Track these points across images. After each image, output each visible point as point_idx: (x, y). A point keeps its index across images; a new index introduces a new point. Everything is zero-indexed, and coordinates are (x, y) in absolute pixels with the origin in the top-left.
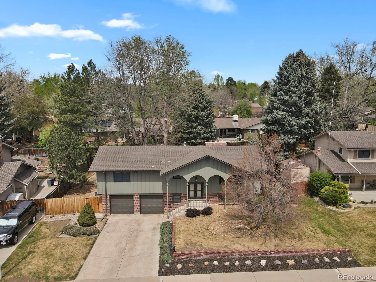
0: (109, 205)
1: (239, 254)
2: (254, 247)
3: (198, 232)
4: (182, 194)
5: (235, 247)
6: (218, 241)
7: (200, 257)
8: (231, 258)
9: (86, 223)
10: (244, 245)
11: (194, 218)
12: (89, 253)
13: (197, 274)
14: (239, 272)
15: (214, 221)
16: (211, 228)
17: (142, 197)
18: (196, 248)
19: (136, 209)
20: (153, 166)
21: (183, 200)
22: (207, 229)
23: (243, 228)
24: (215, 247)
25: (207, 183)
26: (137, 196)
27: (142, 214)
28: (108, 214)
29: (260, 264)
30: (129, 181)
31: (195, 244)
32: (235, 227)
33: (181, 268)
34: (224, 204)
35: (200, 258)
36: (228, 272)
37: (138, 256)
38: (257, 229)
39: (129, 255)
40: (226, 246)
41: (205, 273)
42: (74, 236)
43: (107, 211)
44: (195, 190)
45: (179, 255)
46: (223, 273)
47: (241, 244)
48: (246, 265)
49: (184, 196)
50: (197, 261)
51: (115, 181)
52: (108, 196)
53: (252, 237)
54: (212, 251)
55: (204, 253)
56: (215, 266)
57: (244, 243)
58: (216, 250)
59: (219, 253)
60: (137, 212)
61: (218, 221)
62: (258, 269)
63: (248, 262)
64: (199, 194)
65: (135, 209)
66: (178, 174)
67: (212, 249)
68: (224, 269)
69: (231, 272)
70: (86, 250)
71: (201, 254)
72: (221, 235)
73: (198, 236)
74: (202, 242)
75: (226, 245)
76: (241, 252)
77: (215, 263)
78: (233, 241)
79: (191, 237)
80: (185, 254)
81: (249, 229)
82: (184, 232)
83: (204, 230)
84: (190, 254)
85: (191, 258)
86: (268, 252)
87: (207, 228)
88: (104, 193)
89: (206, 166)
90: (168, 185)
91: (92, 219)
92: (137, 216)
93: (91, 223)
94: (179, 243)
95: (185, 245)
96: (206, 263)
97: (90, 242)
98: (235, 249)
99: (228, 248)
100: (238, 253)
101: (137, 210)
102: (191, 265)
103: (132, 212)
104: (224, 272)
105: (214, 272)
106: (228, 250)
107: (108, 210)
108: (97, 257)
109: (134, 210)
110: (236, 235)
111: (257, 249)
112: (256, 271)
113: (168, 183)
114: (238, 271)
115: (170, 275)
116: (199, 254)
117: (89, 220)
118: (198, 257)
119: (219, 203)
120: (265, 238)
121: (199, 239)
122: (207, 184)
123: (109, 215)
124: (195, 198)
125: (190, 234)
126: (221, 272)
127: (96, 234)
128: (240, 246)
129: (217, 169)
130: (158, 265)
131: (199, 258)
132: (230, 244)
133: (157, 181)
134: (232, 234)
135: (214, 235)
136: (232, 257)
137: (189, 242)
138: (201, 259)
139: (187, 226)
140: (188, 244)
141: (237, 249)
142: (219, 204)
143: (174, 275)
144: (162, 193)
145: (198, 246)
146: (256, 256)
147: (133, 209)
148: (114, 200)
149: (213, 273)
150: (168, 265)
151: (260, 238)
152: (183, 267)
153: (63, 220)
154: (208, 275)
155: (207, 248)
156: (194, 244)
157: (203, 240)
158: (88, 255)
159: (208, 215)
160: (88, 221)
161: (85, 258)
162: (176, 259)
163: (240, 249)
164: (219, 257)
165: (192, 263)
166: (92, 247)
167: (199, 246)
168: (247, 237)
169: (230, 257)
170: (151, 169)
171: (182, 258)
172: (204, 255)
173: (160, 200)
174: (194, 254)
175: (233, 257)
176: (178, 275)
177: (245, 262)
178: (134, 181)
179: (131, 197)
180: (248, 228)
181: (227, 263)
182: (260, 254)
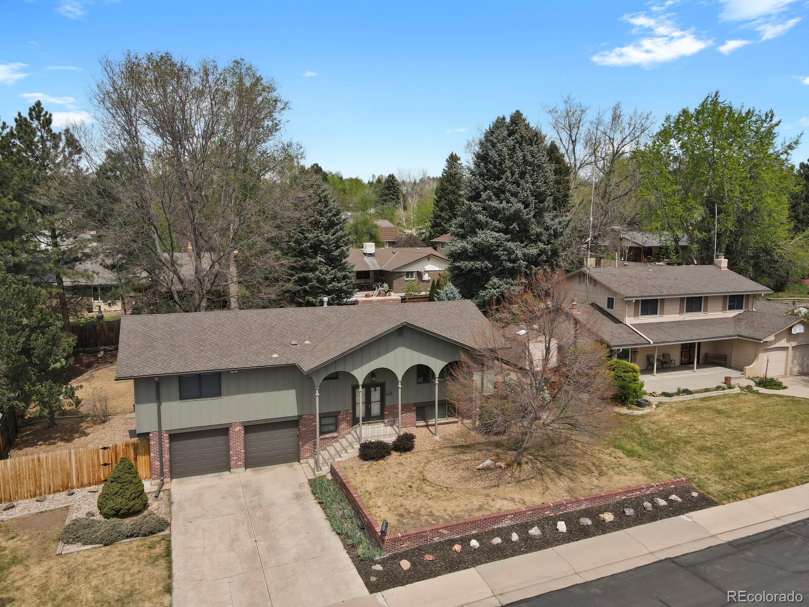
1: (511, 519)
2: (534, 501)
4: (340, 412)
5: (498, 506)
6: (458, 498)
7: (438, 538)
8: (498, 528)
10: (513, 500)
12: (170, 576)
13: (450, 572)
14: (527, 552)
15: (429, 462)
16: (430, 476)
17: (250, 428)
18: (423, 521)
19: (237, 458)
20: (275, 356)
21: (343, 426)
22: (424, 480)
23: (493, 466)
24: (460, 512)
25: (400, 383)
26: (238, 429)
27: (249, 470)
28: (165, 480)
29: (557, 530)
30: (218, 394)
31: (418, 512)
32: (477, 467)
33: (410, 568)
34: (427, 426)
35: (437, 541)
36: (506, 557)
37: (296, 560)
38: (519, 464)
39: (273, 562)
40: (481, 508)
41: (465, 569)
42: (106, 545)
43: (162, 474)
44: (368, 402)
45: (396, 540)
46: (498, 561)
47: (506, 499)
48: (532, 538)
49: (344, 416)
50: (435, 548)
51: (182, 397)
52: (166, 435)
53: (518, 482)
54: (461, 521)
55: (445, 528)
56: (475, 550)
57: (511, 496)
58: (467, 517)
59: (474, 523)
60: (238, 466)
61: (435, 459)
62: (558, 541)
63: (535, 531)
64: (376, 409)
65: (233, 458)
66: (340, 369)
67: (457, 517)
68: (497, 553)
69: (513, 555)
70: (159, 571)
71: (440, 530)
72: (458, 485)
73: (414, 496)
74: (429, 507)
75: (479, 505)
76: (516, 514)
77: (474, 543)
78: (487, 495)
79: (399, 500)
80: (409, 537)
81: (505, 468)
82: (378, 493)
83: (419, 482)
84: (419, 535)
85: (421, 542)
86: (562, 505)
87: (422, 478)
88: (155, 428)
89: (399, 346)
90: (317, 394)
91: (138, 497)
92: (240, 476)
93: (138, 505)
94: (382, 516)
95: (397, 518)
96: (457, 547)
97: (159, 549)
98: (500, 509)
99: (487, 510)
100: (509, 516)
102: (428, 557)
103: (227, 467)
104: (500, 558)
105: (482, 563)
106: (489, 513)
107: (166, 470)
108: (197, 582)
109: (232, 463)
110: (487, 483)
111: (540, 503)
112: (556, 545)
113: (317, 391)
114: (524, 552)
115: (394, 587)
116: (436, 531)
117: (134, 499)
118: (435, 538)
119: (417, 425)
120: (542, 480)
121: (420, 502)
122: (400, 386)
123: (167, 482)
124: (369, 418)
125: (395, 495)
126: (494, 560)
127: (163, 530)
128: (506, 502)
129: (419, 350)
130: (354, 571)
132: (486, 501)
133: (285, 388)
134: (479, 482)
135: (445, 489)
136: (498, 526)
137: (401, 510)
138: (440, 542)
140: (401, 515)
141: (505, 508)
142: (417, 427)
143: (403, 585)
144: (296, 414)
145: (427, 517)
146: (540, 516)
148: (180, 444)
149: (480, 564)
150: (378, 567)
151: (534, 481)
152: (413, 564)
153: (46, 511)
154: (472, 571)
155: (447, 517)
156: (414, 513)
157: (427, 501)
158: (172, 581)
160: (132, 503)
161: (169, 590)
162: (389, 552)
163: (510, 508)
164: (474, 532)
165: (429, 553)
166: (170, 562)
167: (427, 515)
168: (509, 483)
169: (496, 527)
170: (271, 361)
171: (403, 546)
172: (446, 532)
173: (290, 432)
174: (426, 534)
175: (500, 526)
176: (412, 583)
177: (528, 532)
178: (229, 394)
179: (223, 431)
180: (503, 465)
181: (497, 540)
182: (549, 512)
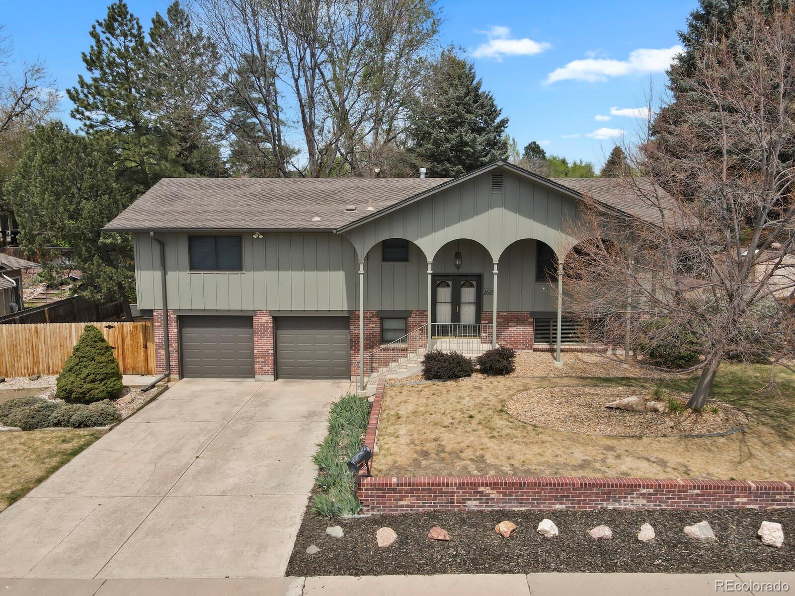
0: (174, 345)
1: (648, 497)
2: (711, 471)
3: (468, 419)
4: (410, 312)
5: (624, 468)
6: (547, 445)
7: (477, 503)
8: (615, 510)
9: (81, 391)
10: (663, 463)
11: (450, 383)
13: (468, 571)
14: (667, 570)
16: (511, 407)
17: (281, 321)
18: (458, 468)
19: (263, 360)
20: (317, 219)
21: (415, 333)
22: (502, 411)
23: (641, 408)
24: (538, 464)
25: (496, 267)
26: (264, 319)
28: (172, 376)
29: (759, 538)
30: (237, 266)
31: (456, 454)
32: (608, 405)
33: (391, 546)
34: (552, 351)
35: (476, 509)
36: (611, 568)
38: (698, 411)
39: (189, 490)
40: (585, 465)
41: (504, 572)
42: (24, 429)
44: (456, 302)
45: (386, 489)
46: (587, 575)
47: (648, 460)
48: (692, 544)
50: (463, 519)
51: (194, 266)
52: (173, 317)
53: (686, 437)
54: (531, 479)
55: (494, 485)
56: (545, 540)
57: (661, 456)
58: (547, 475)
59: (559, 489)
60: (265, 373)
62: (755, 561)
63: (701, 531)
64: (468, 314)
65: (258, 360)
66: (397, 233)
67: (528, 471)
68: (593, 556)
69: (628, 569)
71: (481, 489)
72: (558, 425)
73: (468, 429)
74: (482, 449)
75: (584, 461)
76: (659, 489)
77: (548, 527)
78: (611, 448)
80: (413, 489)
81: (664, 413)
82: (412, 418)
83: (490, 412)
84: (435, 489)
85: (439, 504)
86: (780, 489)
87: (500, 407)
88: (160, 306)
89: (494, 207)
90: (361, 271)
92: (265, 383)
94: (392, 449)
95: (415, 456)
96: (505, 527)
98: (627, 474)
99: (595, 470)
100: (644, 491)
101: (265, 363)
102: (438, 533)
103: (250, 373)
104: (594, 568)
105: (547, 569)
106: (599, 475)
107: (174, 363)
108: (63, 495)
109: (257, 366)
110: (619, 430)
111: (725, 478)
112: (749, 570)
113: (361, 266)
114: (659, 569)
115: (338, 572)
116: (472, 488)
118: (469, 503)
119: (535, 347)
120: (743, 441)
121: (472, 438)
122: (496, 271)
123: (175, 380)
125: (436, 424)
126: (578, 569)
128: (645, 464)
129: (532, 216)
130: (295, 530)
131: (472, 505)
132: (602, 456)
133: (330, 267)
134: (602, 427)
135: (530, 428)
136: (617, 505)
137: (430, 446)
138: (481, 512)
139: (425, 401)
140: (425, 454)
141: (639, 474)
142: (535, 350)
143: (356, 575)
144: (346, 308)
145: (468, 462)
146: (723, 504)
147: (253, 364)
148: (191, 333)
149: (543, 570)
150: (337, 531)
151: (723, 440)
152: (402, 540)
154: (519, 579)
155: (507, 469)
156: (450, 453)
158: (36, 486)
159: (502, 374)
160: (90, 386)
162: (373, 509)
163: (651, 476)
164: (558, 507)
165: (443, 526)
167: (471, 460)
168: (665, 436)
169: (610, 507)
171: (401, 503)
172: (493, 494)
173: (338, 335)
174: (449, 489)
175: (622, 506)
176: (379, 574)
177: (682, 531)
178: (253, 269)
179: (245, 320)
180: (660, 406)
181: (602, 531)
182: (745, 500)
